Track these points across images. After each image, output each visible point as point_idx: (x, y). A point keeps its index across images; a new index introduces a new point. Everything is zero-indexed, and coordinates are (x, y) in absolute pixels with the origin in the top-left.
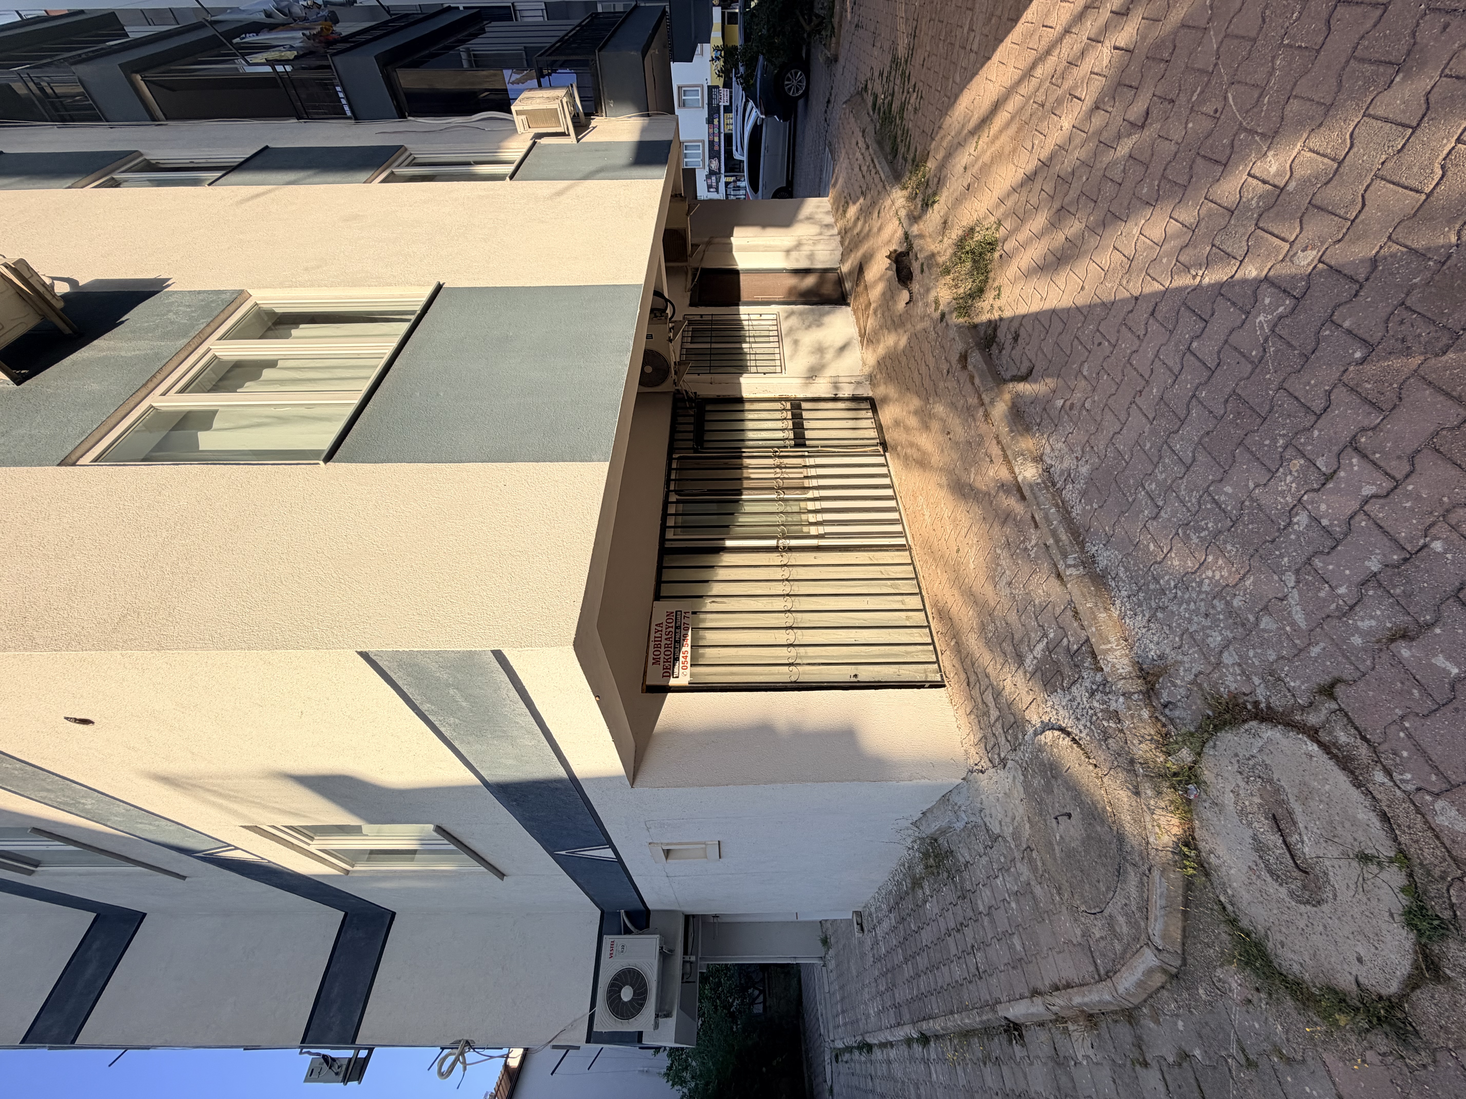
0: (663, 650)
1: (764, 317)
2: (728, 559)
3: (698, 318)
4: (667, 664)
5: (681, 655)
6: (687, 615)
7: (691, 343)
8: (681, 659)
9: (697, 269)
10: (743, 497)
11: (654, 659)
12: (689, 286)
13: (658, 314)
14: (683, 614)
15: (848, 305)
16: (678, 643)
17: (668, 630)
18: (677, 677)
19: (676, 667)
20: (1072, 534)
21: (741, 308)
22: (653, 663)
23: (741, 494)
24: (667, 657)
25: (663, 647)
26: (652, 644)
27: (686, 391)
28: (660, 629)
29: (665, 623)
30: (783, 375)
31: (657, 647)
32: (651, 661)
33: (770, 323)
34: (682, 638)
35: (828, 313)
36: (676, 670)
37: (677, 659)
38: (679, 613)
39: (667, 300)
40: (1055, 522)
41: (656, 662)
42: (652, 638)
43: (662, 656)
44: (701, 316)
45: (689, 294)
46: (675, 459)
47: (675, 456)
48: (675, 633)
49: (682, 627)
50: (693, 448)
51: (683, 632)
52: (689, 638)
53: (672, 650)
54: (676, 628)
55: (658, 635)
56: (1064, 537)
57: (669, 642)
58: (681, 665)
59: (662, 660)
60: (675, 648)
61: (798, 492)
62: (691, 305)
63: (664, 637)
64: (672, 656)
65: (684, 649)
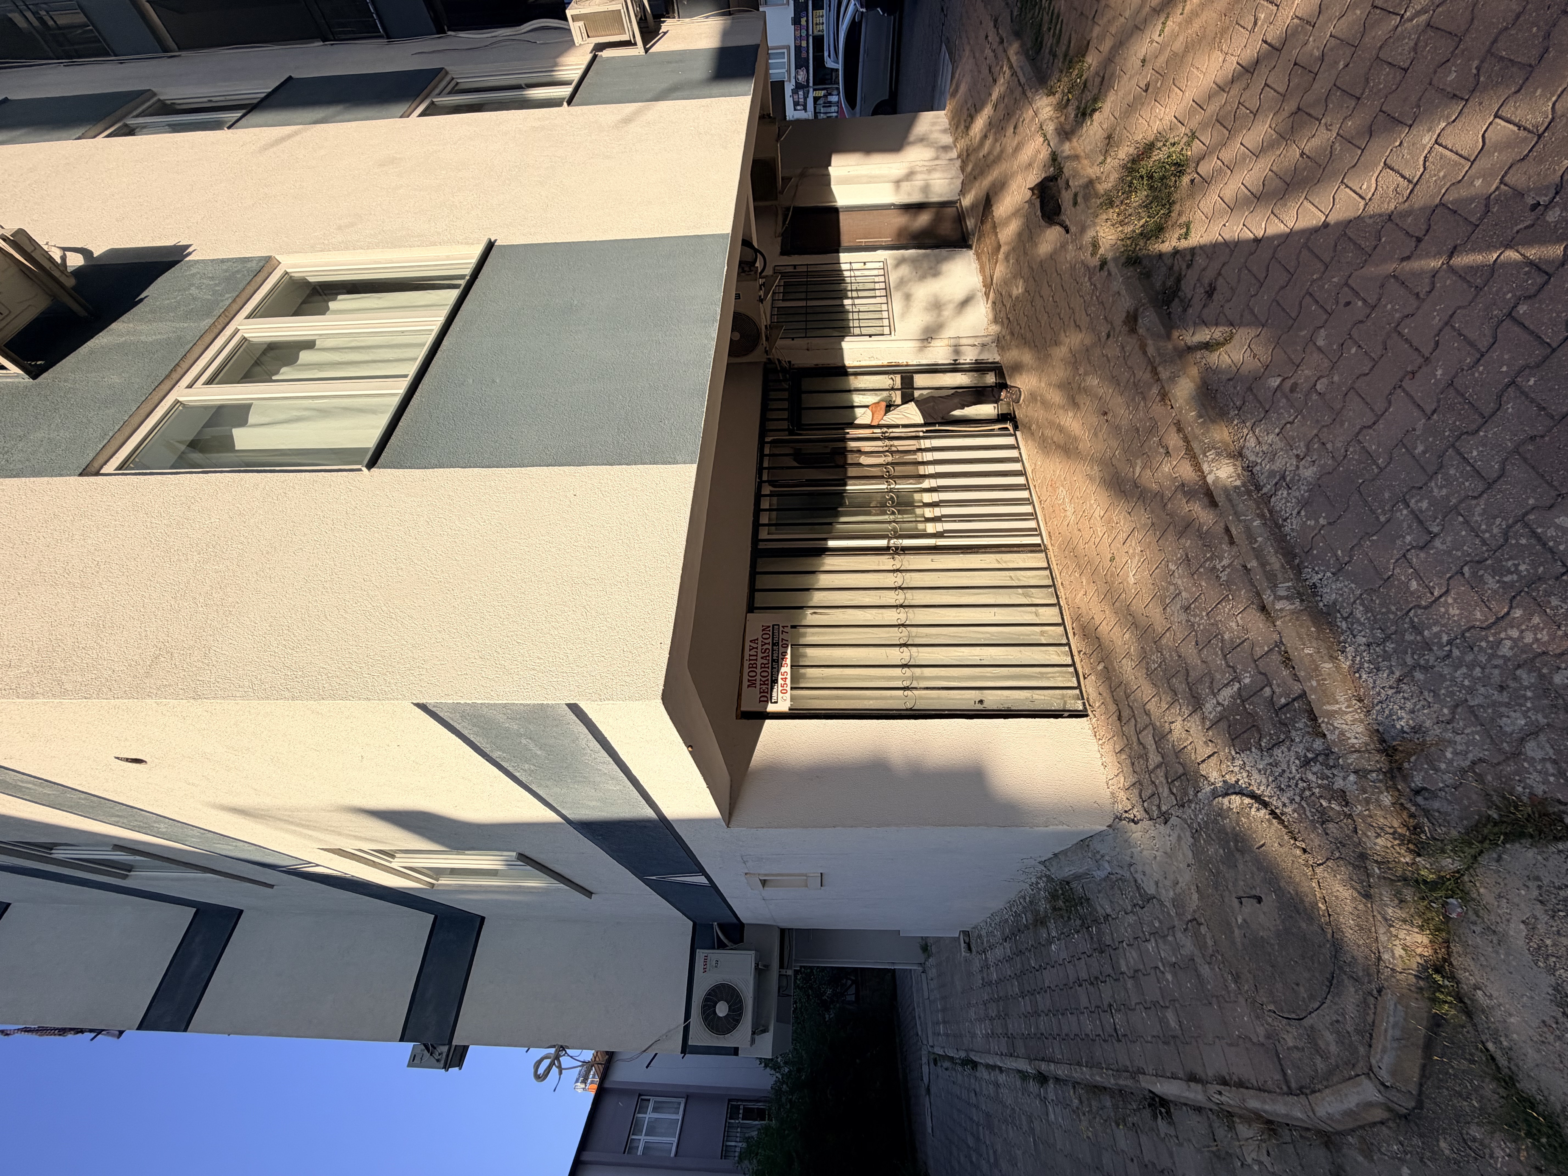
0: (759, 671)
1: (868, 266)
2: (831, 562)
3: (791, 269)
4: (764, 687)
5: (780, 677)
6: (786, 630)
7: (783, 300)
8: (780, 681)
9: (788, 209)
10: (848, 488)
11: (749, 681)
12: (780, 230)
13: (747, 269)
14: (781, 629)
15: (969, 247)
16: (776, 664)
17: (765, 647)
18: (776, 702)
19: (775, 690)
20: (1284, 555)
21: (841, 255)
22: (749, 686)
23: (845, 485)
24: (764, 679)
25: (759, 667)
26: (746, 664)
27: (778, 360)
28: (755, 645)
29: (760, 639)
30: (893, 337)
31: (752, 667)
32: (745, 683)
33: (875, 272)
34: (780, 656)
35: (946, 259)
36: (774, 694)
37: (775, 681)
38: (776, 627)
39: (756, 251)
40: (1259, 539)
41: (752, 684)
42: (746, 657)
43: (758, 677)
44: (795, 266)
45: (780, 239)
46: (768, 443)
47: (768, 439)
48: (773, 650)
49: (780, 644)
50: (788, 430)
51: (781, 650)
52: (789, 656)
53: (770, 671)
54: (774, 644)
55: (753, 652)
56: (1273, 560)
57: (766, 662)
58: (780, 688)
59: (758, 682)
60: (773, 668)
61: (911, 481)
62: (783, 253)
63: (760, 655)
64: (769, 677)
65: (783, 670)
